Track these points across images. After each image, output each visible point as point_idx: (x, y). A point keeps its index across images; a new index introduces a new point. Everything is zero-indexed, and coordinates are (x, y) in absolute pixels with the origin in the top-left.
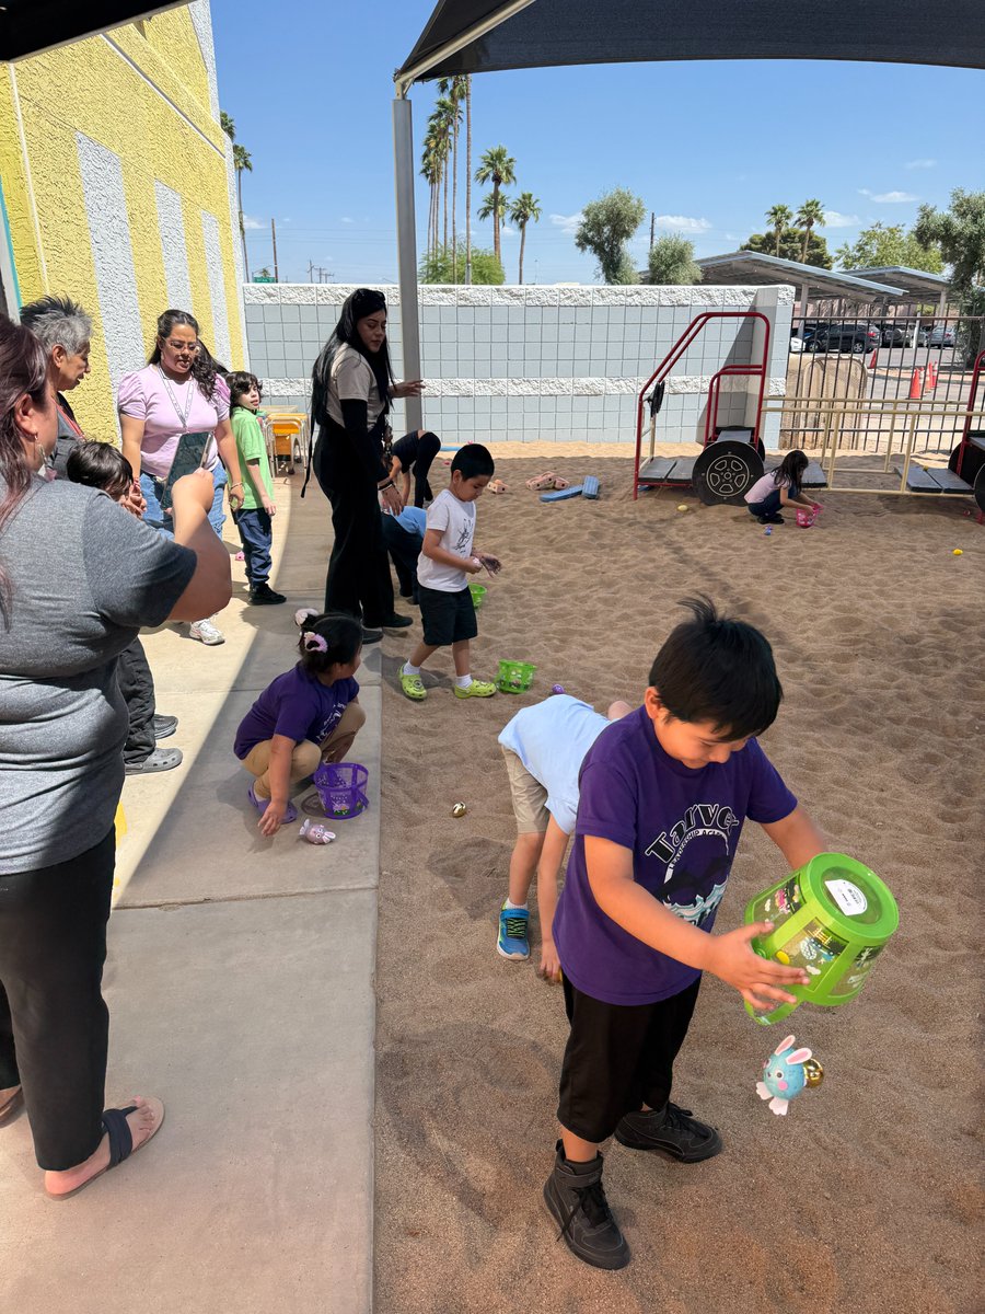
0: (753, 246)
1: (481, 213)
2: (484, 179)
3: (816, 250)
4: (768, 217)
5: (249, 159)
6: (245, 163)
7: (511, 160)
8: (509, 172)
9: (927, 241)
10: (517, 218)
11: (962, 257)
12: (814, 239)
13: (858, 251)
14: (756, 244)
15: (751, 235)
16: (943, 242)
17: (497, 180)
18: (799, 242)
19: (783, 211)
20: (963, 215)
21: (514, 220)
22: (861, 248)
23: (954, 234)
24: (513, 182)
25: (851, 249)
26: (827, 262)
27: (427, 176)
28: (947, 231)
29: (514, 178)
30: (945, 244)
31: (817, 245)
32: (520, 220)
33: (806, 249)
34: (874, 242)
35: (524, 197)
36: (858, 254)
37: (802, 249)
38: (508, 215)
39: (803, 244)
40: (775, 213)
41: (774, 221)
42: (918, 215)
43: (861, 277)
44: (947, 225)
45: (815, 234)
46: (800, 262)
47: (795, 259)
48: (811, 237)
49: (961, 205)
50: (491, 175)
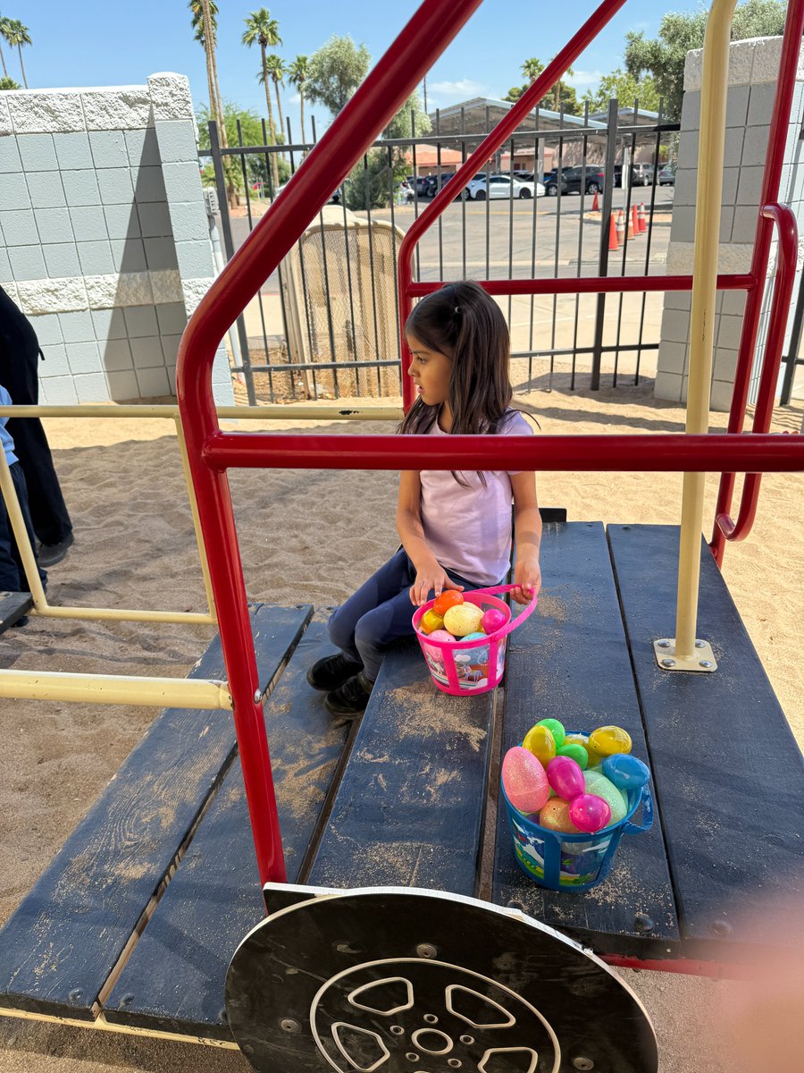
0: (512, 98)
1: (260, 77)
2: (250, 42)
3: (567, 100)
4: (523, 71)
5: (27, 33)
6: (23, 36)
7: (273, 23)
8: (273, 33)
9: (638, 72)
10: (294, 81)
11: (672, 86)
12: (565, 89)
13: (600, 96)
14: (514, 96)
15: (509, 89)
16: (653, 70)
17: (263, 42)
18: (553, 92)
19: (535, 64)
20: (672, 40)
21: (292, 83)
22: (602, 94)
23: (663, 61)
24: (279, 43)
25: (594, 94)
26: (577, 111)
27: (202, 42)
28: (656, 58)
29: (280, 39)
30: (657, 73)
31: (568, 95)
32: (298, 82)
33: (558, 99)
34: (614, 87)
35: (299, 60)
36: (600, 99)
37: (555, 99)
38: (286, 78)
39: (556, 95)
40: (529, 67)
41: (528, 73)
42: (626, 43)
43: (599, 120)
44: (655, 52)
45: (566, 84)
46: (554, 110)
47: (549, 108)
48: (561, 89)
49: (668, 29)
50: (257, 38)
